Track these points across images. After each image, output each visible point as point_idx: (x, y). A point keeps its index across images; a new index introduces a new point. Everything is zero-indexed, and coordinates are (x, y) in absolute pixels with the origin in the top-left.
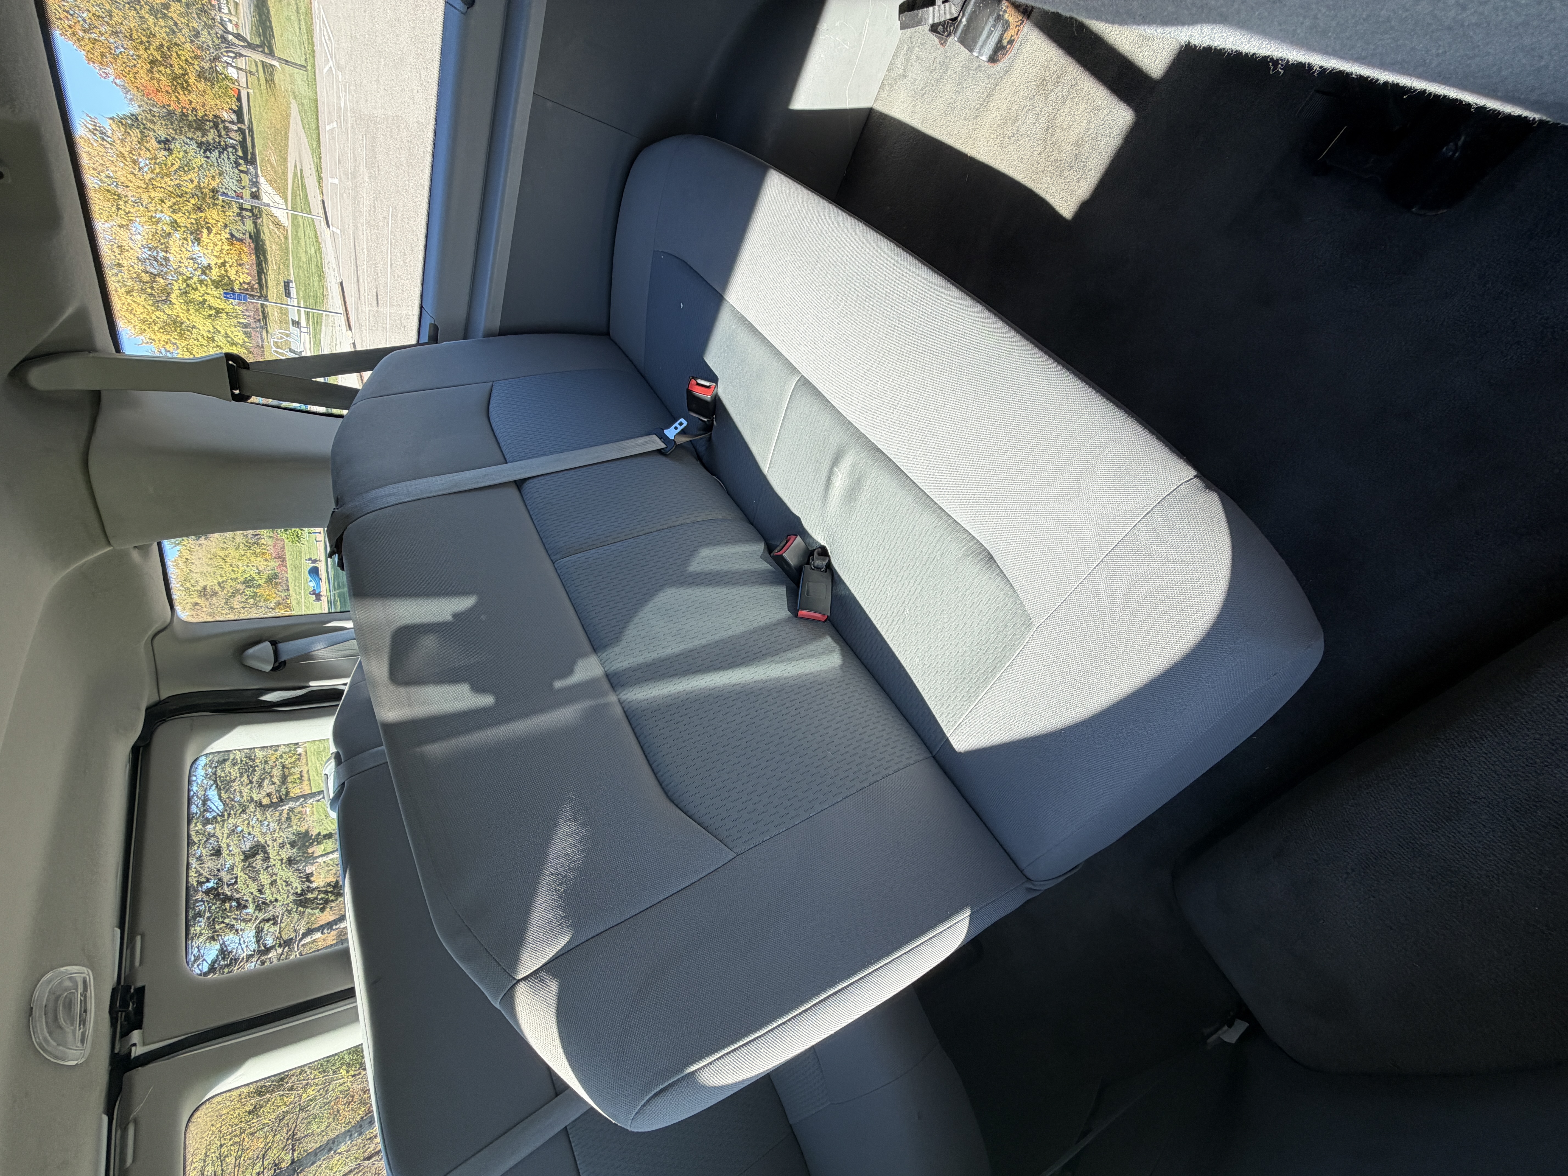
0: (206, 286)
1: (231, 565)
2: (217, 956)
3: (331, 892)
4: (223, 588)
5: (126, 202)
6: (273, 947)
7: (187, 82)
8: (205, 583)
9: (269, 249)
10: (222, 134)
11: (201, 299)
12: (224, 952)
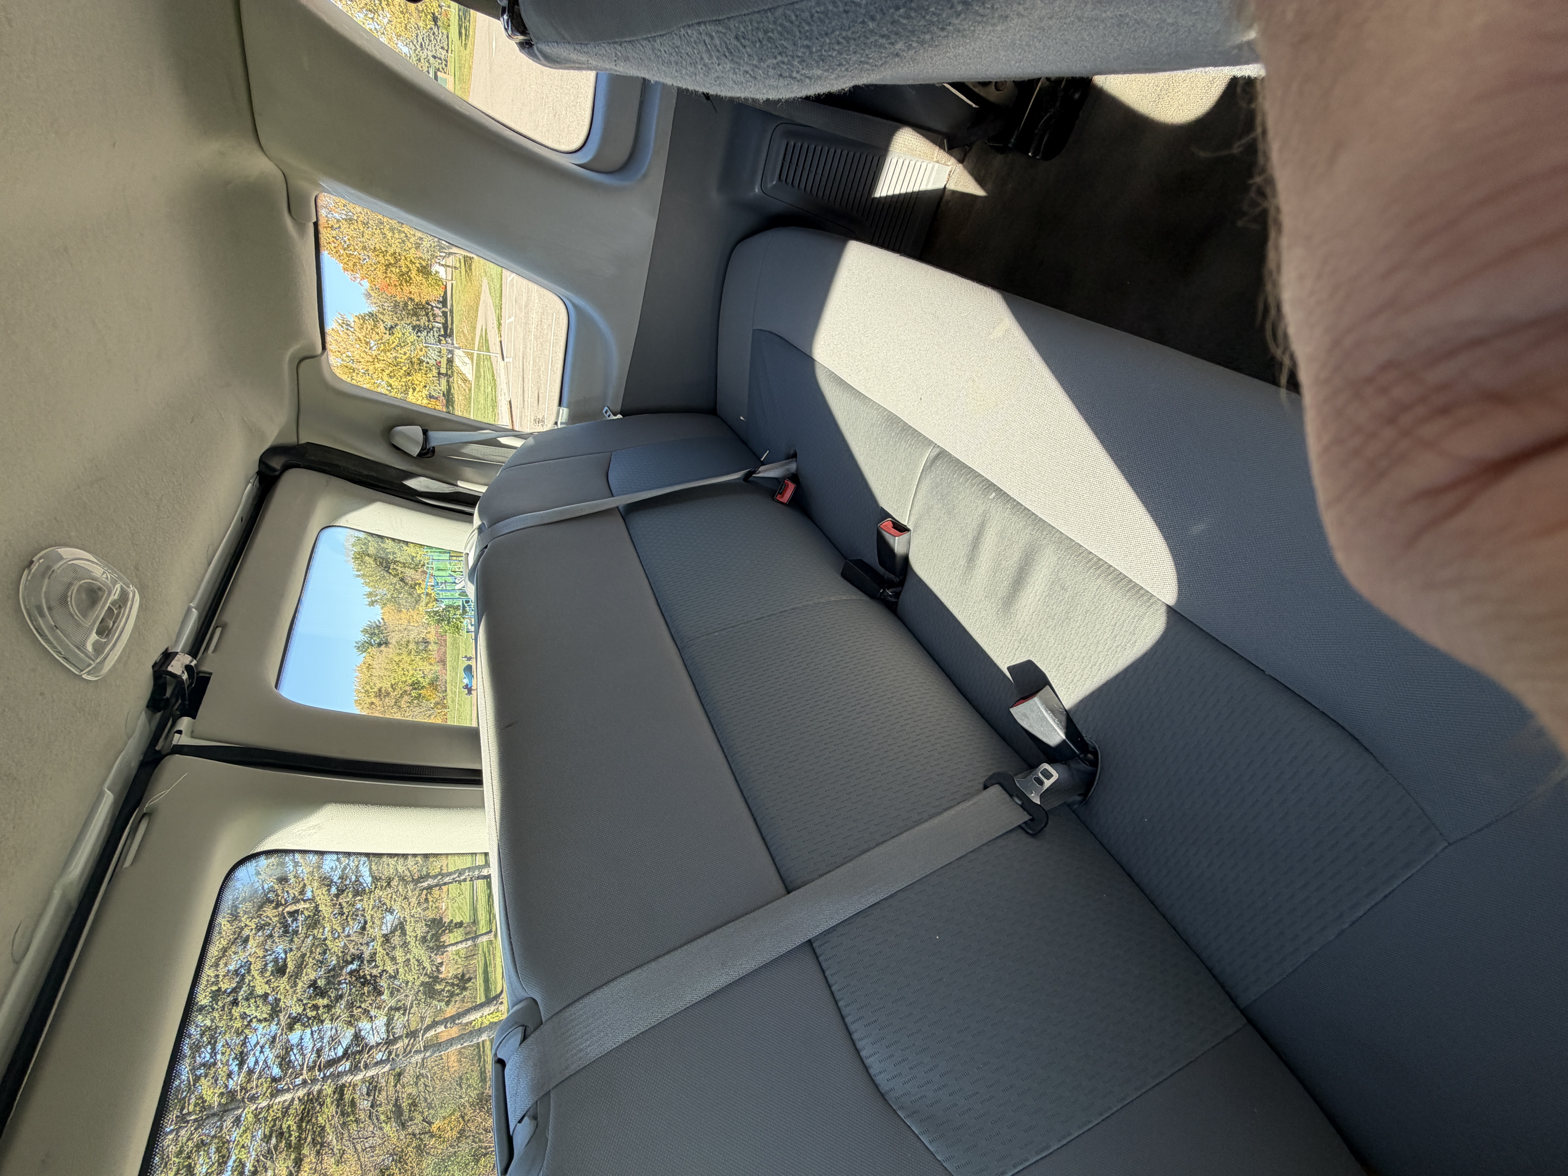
1: (403, 669)
2: (352, 1040)
3: (457, 985)
4: (394, 689)
6: (400, 1037)
7: (409, 277)
8: (380, 686)
9: (456, 400)
12: (357, 1037)
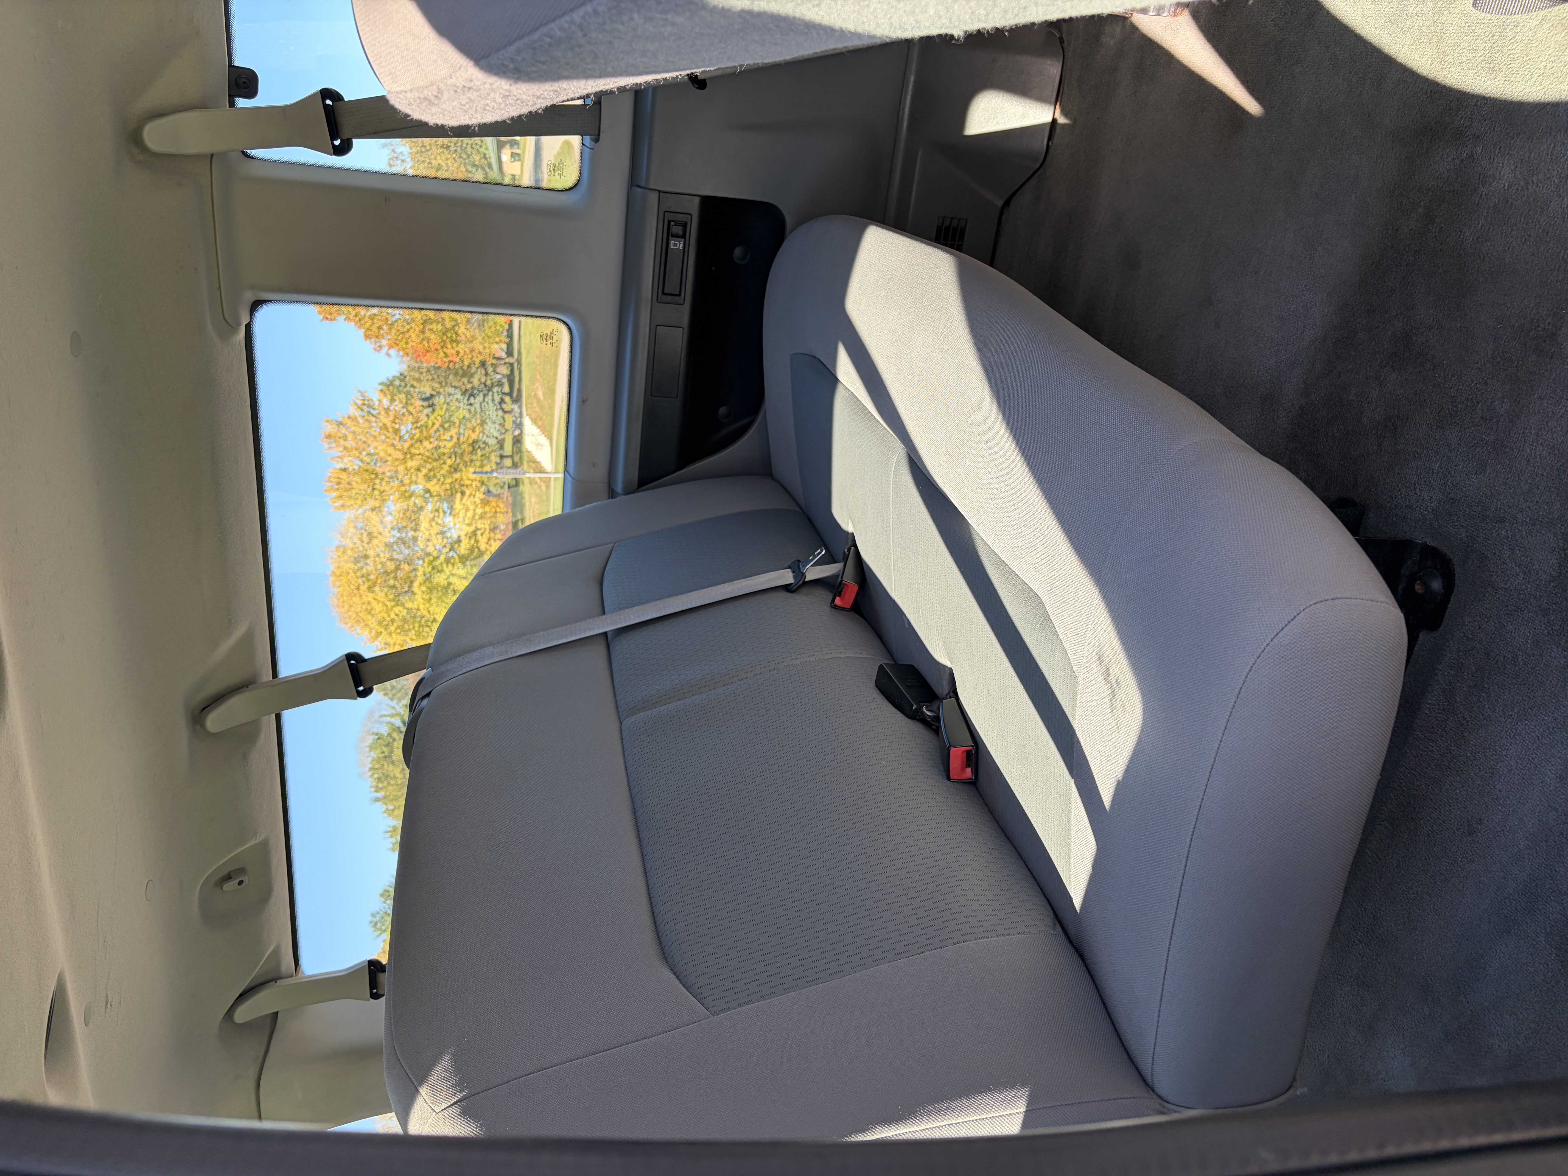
0: (453, 565)
5: (382, 479)
10: (489, 372)
11: (446, 583)
